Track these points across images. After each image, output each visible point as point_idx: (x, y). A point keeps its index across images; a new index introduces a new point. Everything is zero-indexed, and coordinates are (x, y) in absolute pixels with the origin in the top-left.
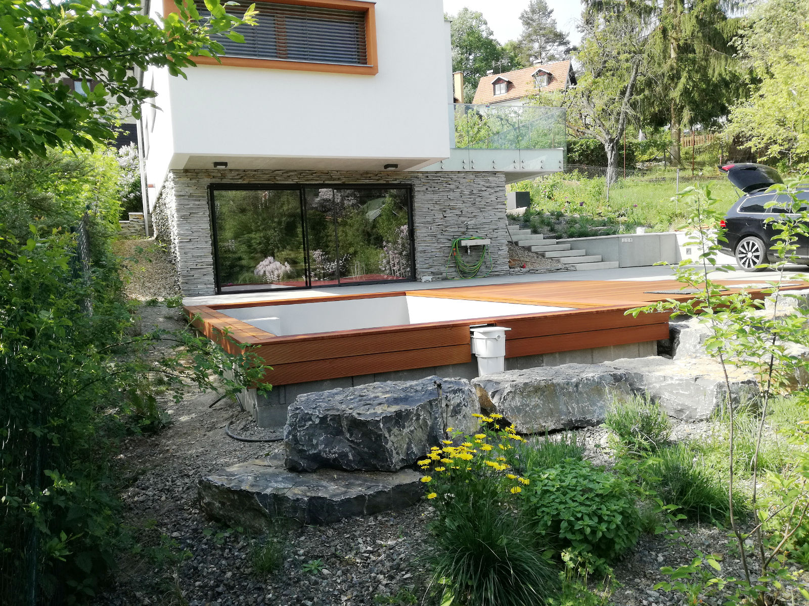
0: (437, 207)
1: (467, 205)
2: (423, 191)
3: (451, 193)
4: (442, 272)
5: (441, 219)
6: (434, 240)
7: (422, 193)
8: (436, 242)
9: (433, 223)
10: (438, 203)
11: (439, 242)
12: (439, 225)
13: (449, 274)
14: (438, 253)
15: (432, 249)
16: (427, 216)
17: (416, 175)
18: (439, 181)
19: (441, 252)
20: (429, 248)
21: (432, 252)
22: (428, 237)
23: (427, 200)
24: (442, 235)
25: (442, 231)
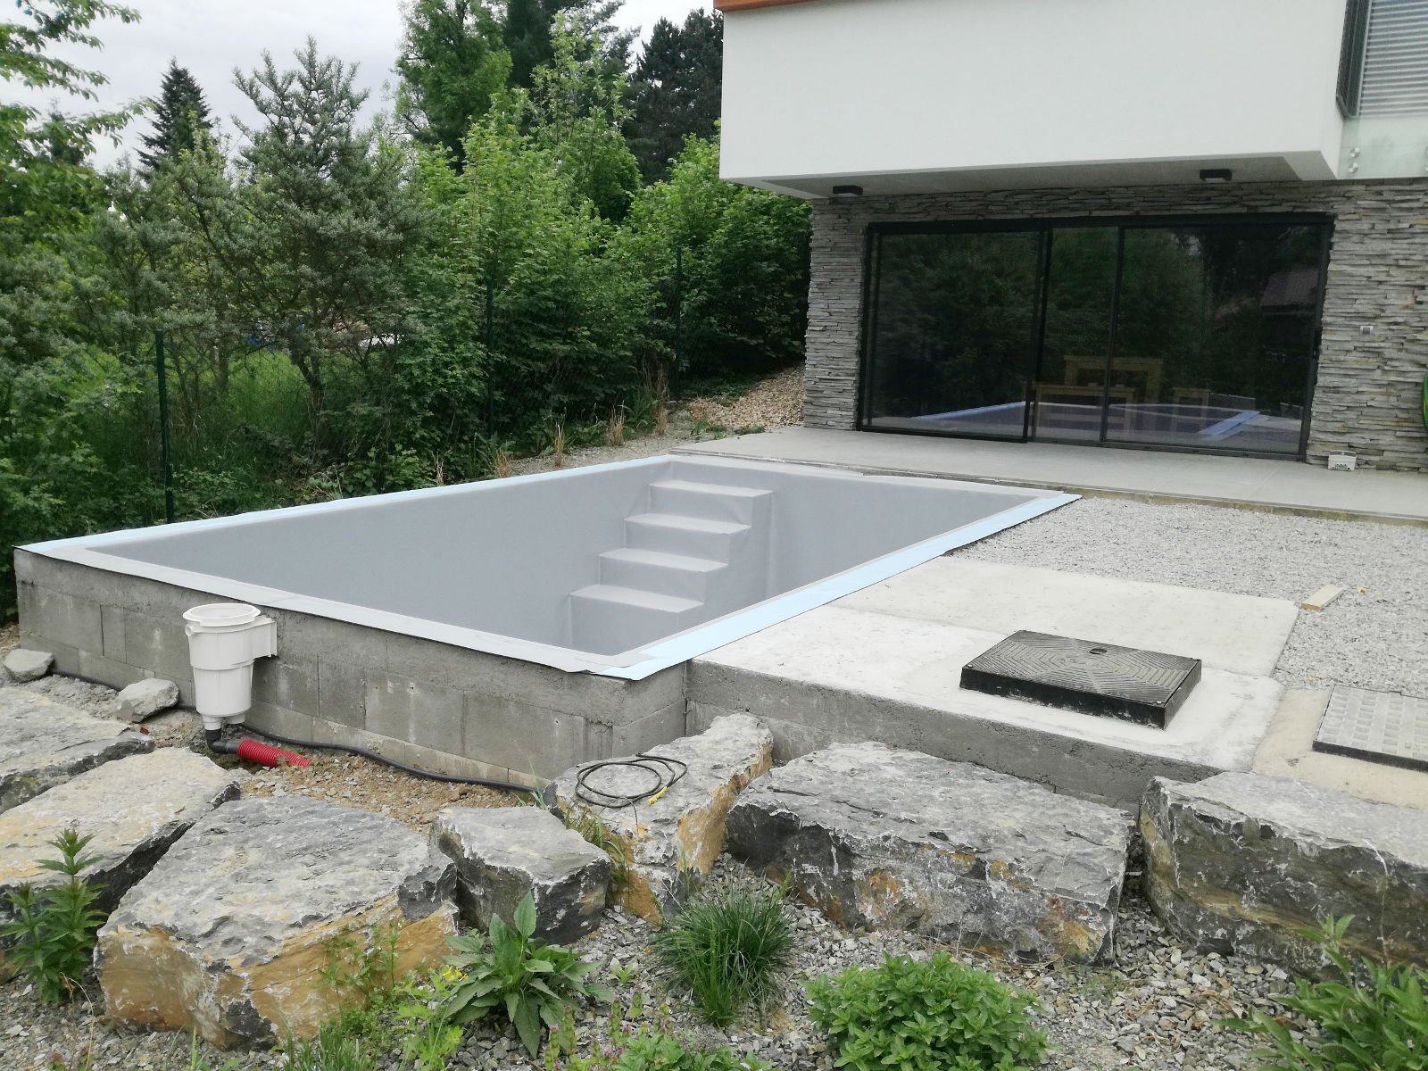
0: (1399, 276)
2: (1359, 233)
4: (1383, 448)
5: (1407, 307)
6: (1373, 362)
7: (1356, 238)
8: (1379, 367)
9: (1376, 317)
10: (1402, 263)
11: (1386, 368)
12: (1396, 324)
13: (1402, 455)
14: (1379, 398)
15: (1361, 385)
16: (1361, 297)
17: (1346, 188)
18: (1415, 205)
19: (1388, 394)
20: (1354, 381)
21: (1358, 392)
22: (1354, 353)
23: (1369, 257)
24: (1400, 350)
25: (1403, 341)
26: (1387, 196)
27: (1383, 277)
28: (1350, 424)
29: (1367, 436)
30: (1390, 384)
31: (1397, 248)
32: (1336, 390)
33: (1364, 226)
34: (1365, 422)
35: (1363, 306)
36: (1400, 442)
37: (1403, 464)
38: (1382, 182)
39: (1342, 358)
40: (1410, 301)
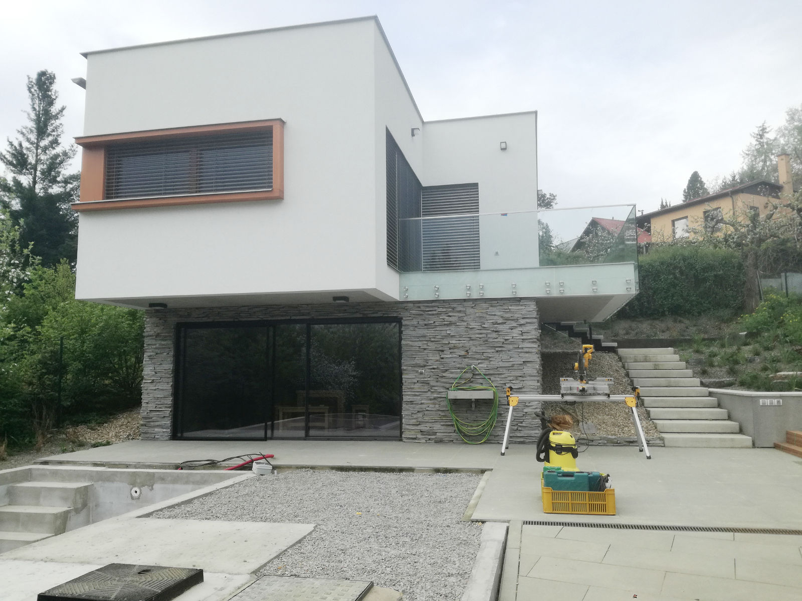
0: (432, 346)
1: (477, 343)
2: (412, 326)
3: (453, 328)
4: (436, 431)
5: (437, 361)
6: (426, 388)
7: (412, 328)
8: (429, 390)
9: (425, 366)
10: (432, 339)
11: (432, 391)
12: (434, 369)
13: (445, 434)
14: (431, 406)
15: (422, 399)
16: (417, 356)
17: (405, 305)
18: (434, 312)
19: (435, 404)
20: (419, 398)
21: (421, 404)
22: (417, 384)
23: (418, 337)
24: (437, 382)
25: (437, 377)
26: (423, 308)
27: (425, 347)
28: (420, 419)
29: (428, 425)
30: (435, 399)
31: (429, 333)
32: (412, 402)
33: (415, 322)
34: (426, 418)
35: (419, 361)
36: (443, 427)
37: (446, 439)
38: (419, 302)
39: (412, 386)
40: (438, 358)
